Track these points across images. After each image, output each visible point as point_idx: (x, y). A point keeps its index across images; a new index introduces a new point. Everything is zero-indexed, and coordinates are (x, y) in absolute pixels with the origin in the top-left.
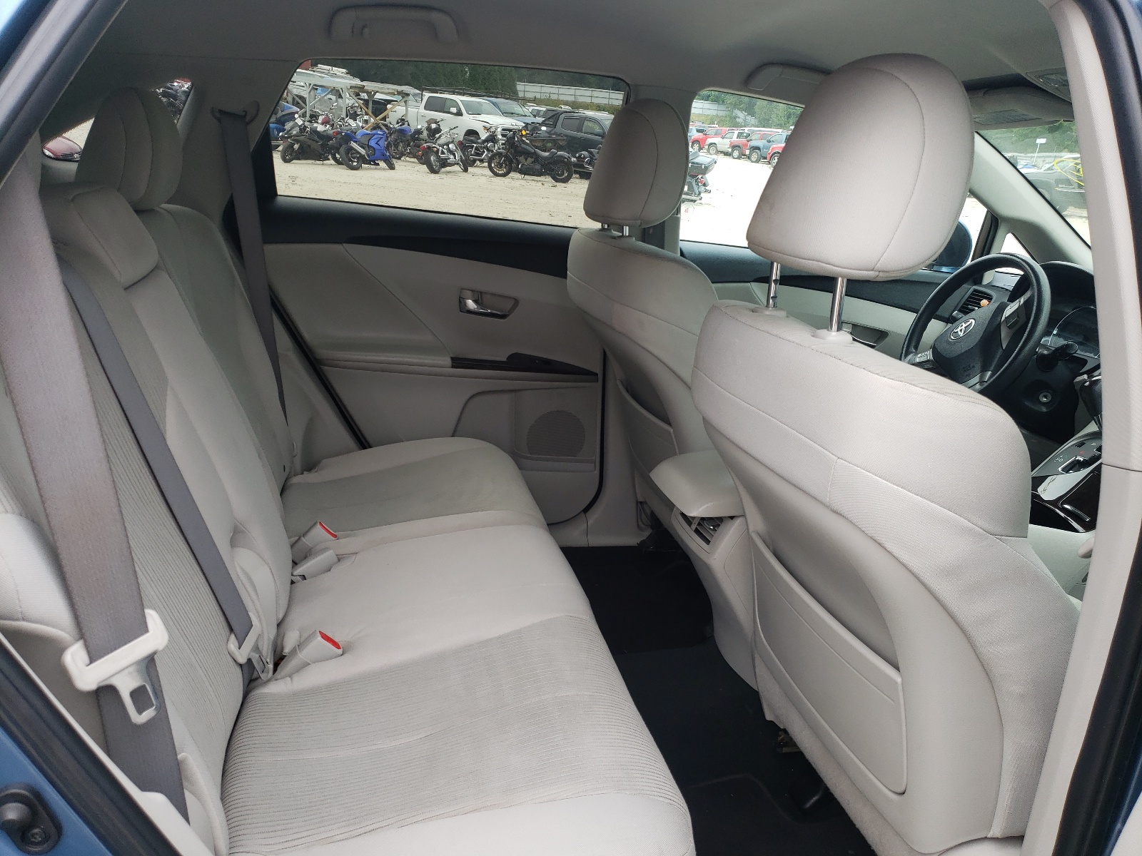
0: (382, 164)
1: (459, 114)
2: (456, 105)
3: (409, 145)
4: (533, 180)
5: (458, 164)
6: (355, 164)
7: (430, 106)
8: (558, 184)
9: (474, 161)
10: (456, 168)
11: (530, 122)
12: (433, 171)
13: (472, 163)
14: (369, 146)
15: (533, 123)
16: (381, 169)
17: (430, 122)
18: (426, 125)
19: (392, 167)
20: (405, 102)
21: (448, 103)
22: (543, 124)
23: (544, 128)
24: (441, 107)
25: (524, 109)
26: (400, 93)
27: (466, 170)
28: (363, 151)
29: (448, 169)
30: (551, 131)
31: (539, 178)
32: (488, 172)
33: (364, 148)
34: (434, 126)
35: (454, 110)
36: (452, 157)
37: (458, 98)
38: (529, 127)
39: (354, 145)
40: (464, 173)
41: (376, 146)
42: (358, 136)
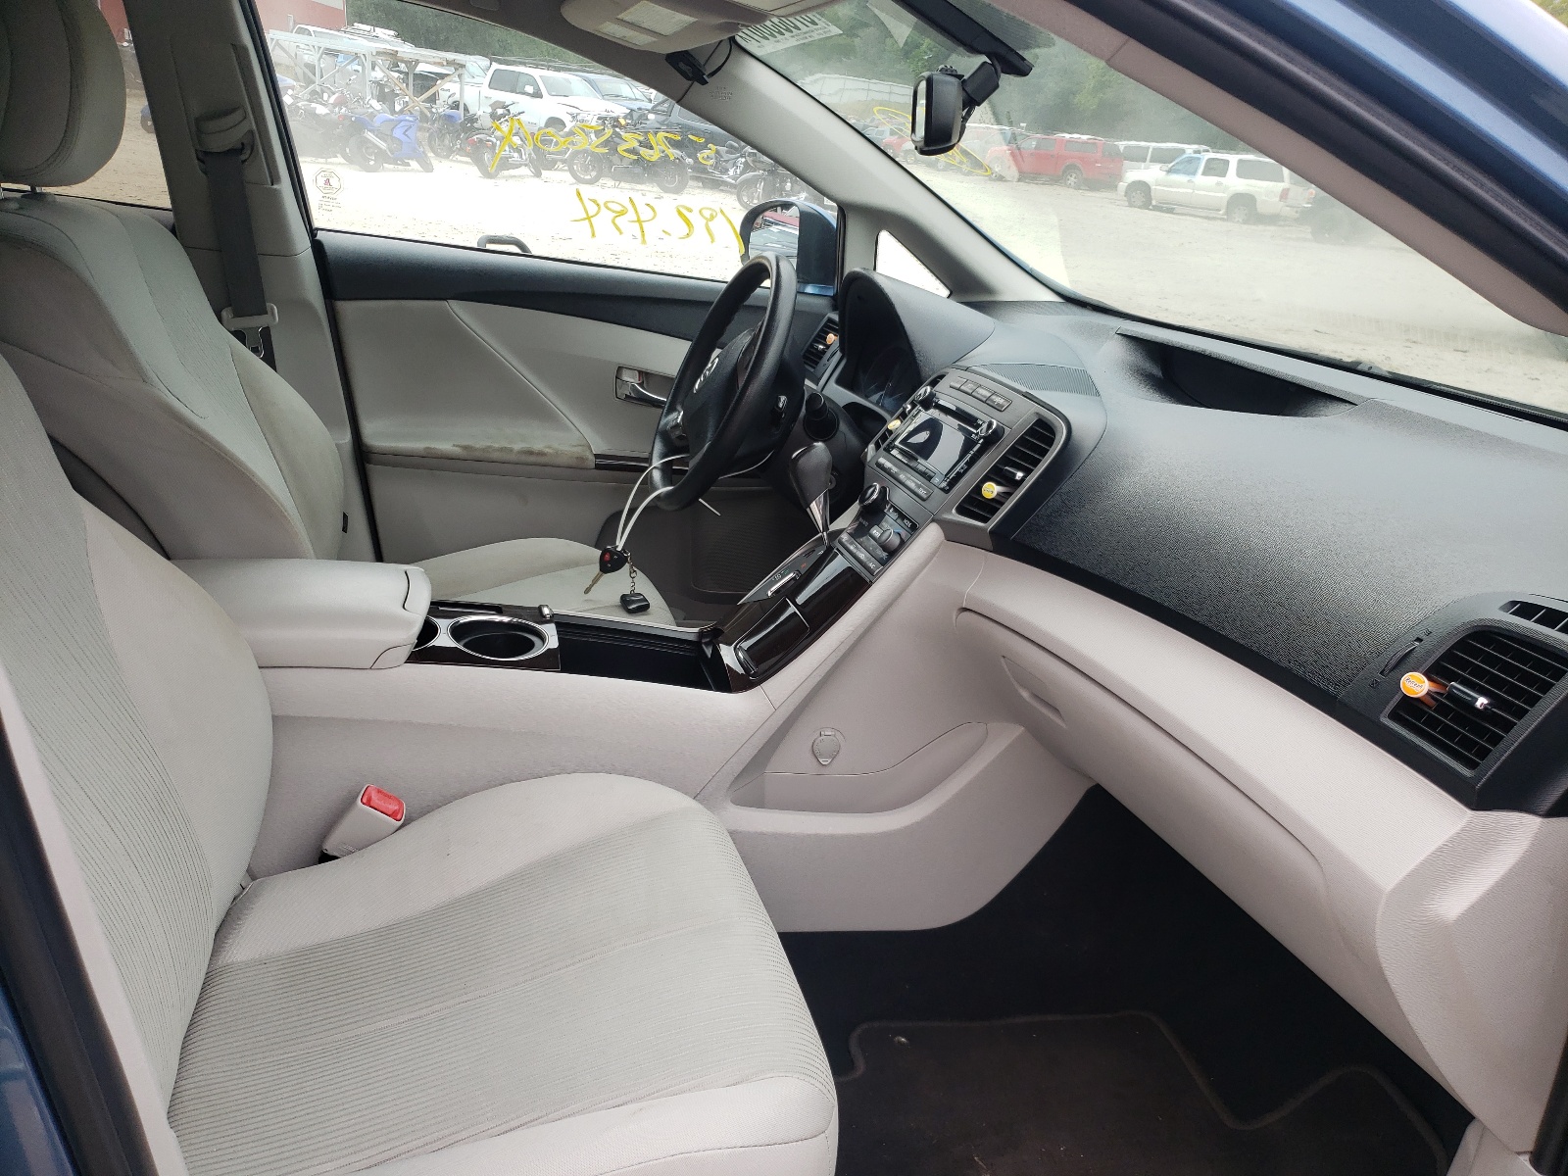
0: (414, 164)
1: (537, 95)
2: (534, 83)
3: (458, 138)
4: (632, 189)
5: (526, 165)
6: (372, 163)
7: (497, 82)
8: (665, 195)
9: (554, 162)
10: (524, 171)
11: (635, 107)
12: (487, 175)
13: (551, 165)
14: (393, 139)
15: (640, 109)
16: (412, 170)
17: (496, 105)
18: (489, 110)
19: (428, 168)
20: (460, 76)
21: (522, 79)
22: (653, 111)
23: (651, 116)
24: (512, 84)
25: (635, 90)
26: (450, 63)
27: (538, 175)
28: (383, 145)
29: (512, 172)
30: (664, 121)
31: (639, 187)
32: (567, 176)
33: (385, 141)
34: (500, 111)
35: (529, 89)
36: (516, 155)
37: (537, 73)
38: (635, 116)
39: (370, 136)
40: (537, 179)
41: (404, 138)
42: (377, 122)
